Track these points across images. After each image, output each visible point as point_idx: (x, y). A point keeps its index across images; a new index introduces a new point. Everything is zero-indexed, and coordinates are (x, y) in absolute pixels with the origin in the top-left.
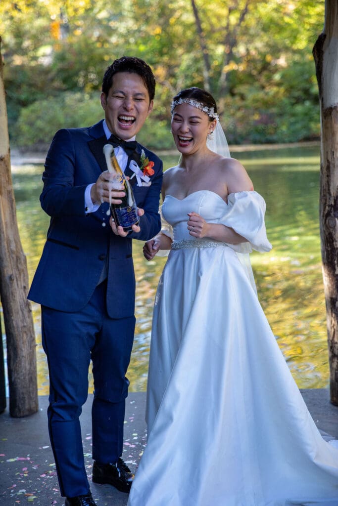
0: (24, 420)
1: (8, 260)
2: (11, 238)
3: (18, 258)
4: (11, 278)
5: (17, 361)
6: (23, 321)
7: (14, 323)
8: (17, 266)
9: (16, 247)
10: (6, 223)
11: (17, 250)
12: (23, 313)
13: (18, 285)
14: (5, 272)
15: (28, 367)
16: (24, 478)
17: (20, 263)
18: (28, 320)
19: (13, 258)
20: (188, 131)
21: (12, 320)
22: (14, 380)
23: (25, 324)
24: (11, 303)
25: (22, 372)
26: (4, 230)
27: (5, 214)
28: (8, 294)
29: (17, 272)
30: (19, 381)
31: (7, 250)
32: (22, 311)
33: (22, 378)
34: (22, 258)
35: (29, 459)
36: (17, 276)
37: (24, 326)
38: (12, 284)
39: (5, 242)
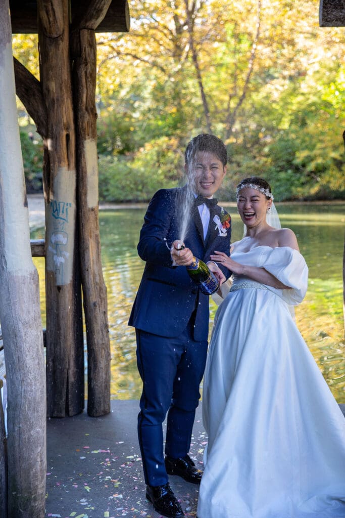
0: (100, 420)
1: (94, 290)
2: (97, 273)
3: (101, 289)
4: (95, 304)
5: (96, 371)
6: (102, 339)
7: (96, 340)
8: (100, 296)
9: (100, 280)
10: (93, 261)
11: (100, 283)
12: (102, 333)
13: (99, 310)
14: (91, 300)
15: (104, 376)
16: (108, 467)
17: (102, 293)
18: (106, 339)
19: (97, 288)
20: (250, 207)
21: (94, 338)
22: (94, 386)
23: (104, 342)
24: (94, 325)
25: (100, 380)
26: (92, 266)
27: (92, 253)
28: (92, 318)
29: (100, 300)
30: (97, 387)
31: (93, 282)
32: (102, 331)
33: (100, 385)
34: (104, 289)
35: (109, 451)
36: (100, 303)
37: (103, 344)
38: (95, 309)
39: (92, 276)
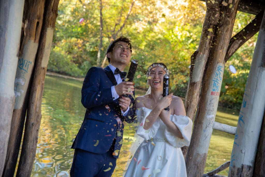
1: (34, 115)
2: (38, 106)
3: (38, 116)
4: (33, 124)
5: (24, 165)
7: (28, 146)
8: (37, 120)
9: (39, 110)
10: (37, 98)
11: (39, 112)
12: (33, 142)
13: (35, 128)
14: (31, 121)
15: (28, 169)
17: (39, 118)
18: (35, 146)
19: (36, 115)
21: (28, 145)
22: (20, 174)
23: (33, 148)
24: (30, 137)
25: (25, 171)
26: (36, 101)
27: (38, 94)
28: (29, 132)
29: (36, 122)
30: (23, 175)
31: (34, 111)
32: (33, 141)
33: (25, 174)
34: (40, 116)
36: (36, 124)
37: (32, 149)
38: (32, 127)
39: (35, 107)
